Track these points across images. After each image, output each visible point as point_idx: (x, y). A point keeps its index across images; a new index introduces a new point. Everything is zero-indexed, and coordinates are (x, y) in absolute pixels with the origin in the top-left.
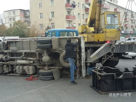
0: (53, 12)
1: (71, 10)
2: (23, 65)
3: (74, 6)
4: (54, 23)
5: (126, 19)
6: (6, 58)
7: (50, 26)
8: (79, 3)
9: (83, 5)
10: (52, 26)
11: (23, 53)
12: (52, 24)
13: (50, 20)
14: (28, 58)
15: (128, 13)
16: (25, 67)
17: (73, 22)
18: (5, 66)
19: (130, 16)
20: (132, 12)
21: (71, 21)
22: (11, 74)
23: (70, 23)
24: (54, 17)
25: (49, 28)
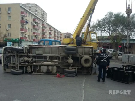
0: (10, 25)
1: (24, 25)
2: (48, 66)
3: (27, 23)
4: (10, 33)
5: (55, 35)
6: (32, 60)
7: (7, 34)
8: (29, 21)
9: (32, 22)
10: (9, 35)
11: (48, 57)
12: (9, 33)
13: (7, 30)
14: (54, 60)
15: (56, 32)
16: (50, 67)
17: (25, 33)
18: (29, 67)
19: (57, 34)
20: (58, 31)
21: (24, 33)
22: (33, 73)
23: (23, 34)
24: (10, 28)
25: (6, 36)
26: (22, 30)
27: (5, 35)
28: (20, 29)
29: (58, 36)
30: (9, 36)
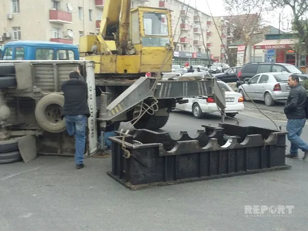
4: (19, 28)
5: (183, 26)
7: (10, 33)
10: (15, 33)
12: (15, 28)
13: (10, 19)
15: (188, 13)
17: (66, 27)
19: (191, 20)
20: (196, 11)
21: (61, 24)
23: (58, 29)
24: (19, 12)
25: (8, 39)
26: (53, 15)
27: (5, 34)
28: (47, 14)
29: (195, 30)
30: (16, 38)
